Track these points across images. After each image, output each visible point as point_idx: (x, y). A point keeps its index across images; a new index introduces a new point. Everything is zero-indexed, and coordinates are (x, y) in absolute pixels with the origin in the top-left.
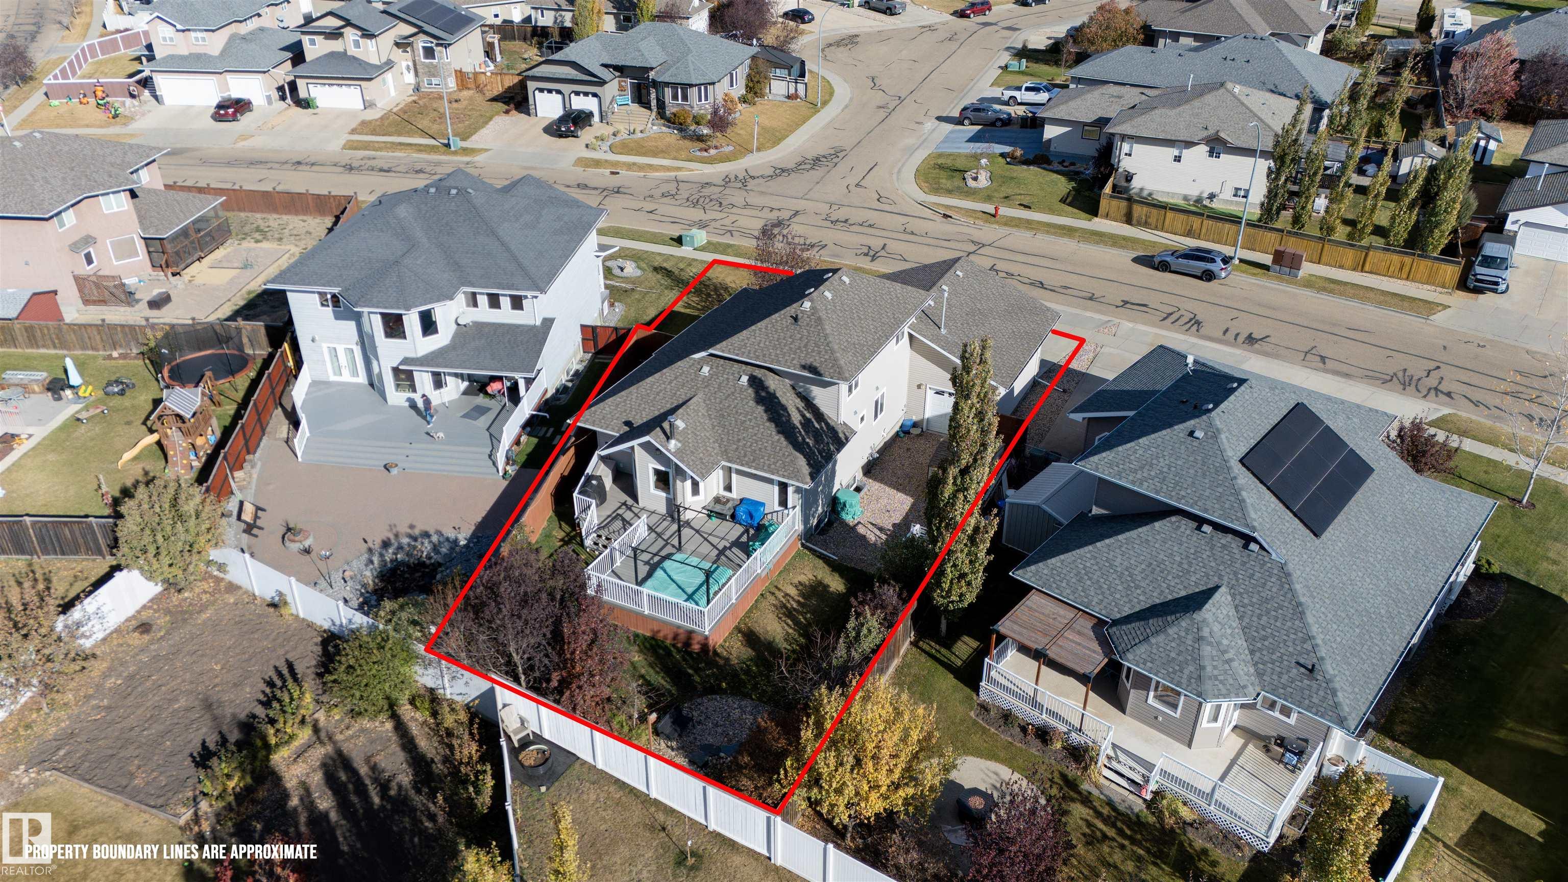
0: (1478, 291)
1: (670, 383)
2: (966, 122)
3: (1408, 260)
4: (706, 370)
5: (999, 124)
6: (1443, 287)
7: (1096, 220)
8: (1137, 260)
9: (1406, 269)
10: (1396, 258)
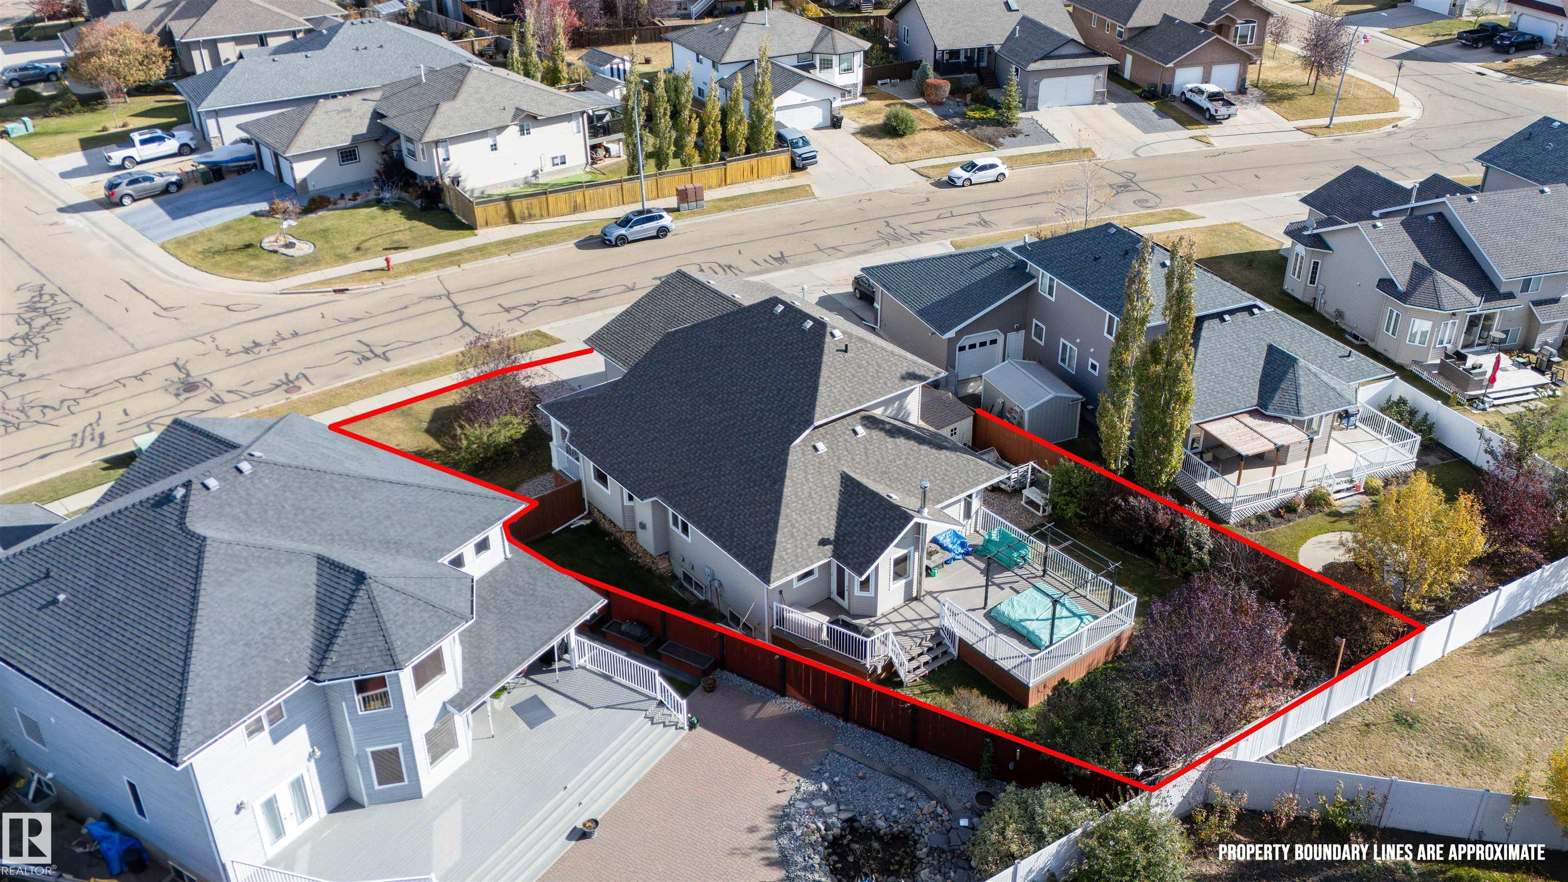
0: (804, 168)
1: (807, 480)
2: (126, 201)
3: (754, 162)
4: (821, 446)
5: (173, 189)
6: (783, 174)
7: (479, 231)
8: (583, 245)
9: (755, 170)
10: (746, 164)
